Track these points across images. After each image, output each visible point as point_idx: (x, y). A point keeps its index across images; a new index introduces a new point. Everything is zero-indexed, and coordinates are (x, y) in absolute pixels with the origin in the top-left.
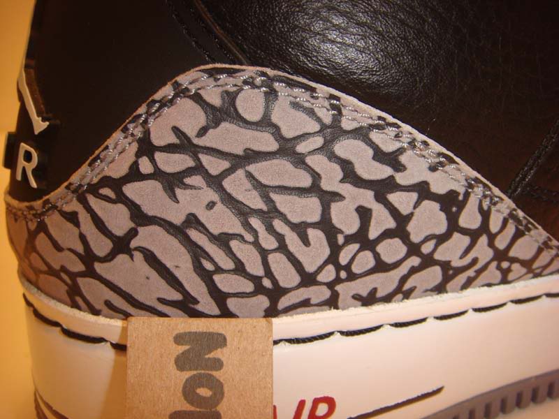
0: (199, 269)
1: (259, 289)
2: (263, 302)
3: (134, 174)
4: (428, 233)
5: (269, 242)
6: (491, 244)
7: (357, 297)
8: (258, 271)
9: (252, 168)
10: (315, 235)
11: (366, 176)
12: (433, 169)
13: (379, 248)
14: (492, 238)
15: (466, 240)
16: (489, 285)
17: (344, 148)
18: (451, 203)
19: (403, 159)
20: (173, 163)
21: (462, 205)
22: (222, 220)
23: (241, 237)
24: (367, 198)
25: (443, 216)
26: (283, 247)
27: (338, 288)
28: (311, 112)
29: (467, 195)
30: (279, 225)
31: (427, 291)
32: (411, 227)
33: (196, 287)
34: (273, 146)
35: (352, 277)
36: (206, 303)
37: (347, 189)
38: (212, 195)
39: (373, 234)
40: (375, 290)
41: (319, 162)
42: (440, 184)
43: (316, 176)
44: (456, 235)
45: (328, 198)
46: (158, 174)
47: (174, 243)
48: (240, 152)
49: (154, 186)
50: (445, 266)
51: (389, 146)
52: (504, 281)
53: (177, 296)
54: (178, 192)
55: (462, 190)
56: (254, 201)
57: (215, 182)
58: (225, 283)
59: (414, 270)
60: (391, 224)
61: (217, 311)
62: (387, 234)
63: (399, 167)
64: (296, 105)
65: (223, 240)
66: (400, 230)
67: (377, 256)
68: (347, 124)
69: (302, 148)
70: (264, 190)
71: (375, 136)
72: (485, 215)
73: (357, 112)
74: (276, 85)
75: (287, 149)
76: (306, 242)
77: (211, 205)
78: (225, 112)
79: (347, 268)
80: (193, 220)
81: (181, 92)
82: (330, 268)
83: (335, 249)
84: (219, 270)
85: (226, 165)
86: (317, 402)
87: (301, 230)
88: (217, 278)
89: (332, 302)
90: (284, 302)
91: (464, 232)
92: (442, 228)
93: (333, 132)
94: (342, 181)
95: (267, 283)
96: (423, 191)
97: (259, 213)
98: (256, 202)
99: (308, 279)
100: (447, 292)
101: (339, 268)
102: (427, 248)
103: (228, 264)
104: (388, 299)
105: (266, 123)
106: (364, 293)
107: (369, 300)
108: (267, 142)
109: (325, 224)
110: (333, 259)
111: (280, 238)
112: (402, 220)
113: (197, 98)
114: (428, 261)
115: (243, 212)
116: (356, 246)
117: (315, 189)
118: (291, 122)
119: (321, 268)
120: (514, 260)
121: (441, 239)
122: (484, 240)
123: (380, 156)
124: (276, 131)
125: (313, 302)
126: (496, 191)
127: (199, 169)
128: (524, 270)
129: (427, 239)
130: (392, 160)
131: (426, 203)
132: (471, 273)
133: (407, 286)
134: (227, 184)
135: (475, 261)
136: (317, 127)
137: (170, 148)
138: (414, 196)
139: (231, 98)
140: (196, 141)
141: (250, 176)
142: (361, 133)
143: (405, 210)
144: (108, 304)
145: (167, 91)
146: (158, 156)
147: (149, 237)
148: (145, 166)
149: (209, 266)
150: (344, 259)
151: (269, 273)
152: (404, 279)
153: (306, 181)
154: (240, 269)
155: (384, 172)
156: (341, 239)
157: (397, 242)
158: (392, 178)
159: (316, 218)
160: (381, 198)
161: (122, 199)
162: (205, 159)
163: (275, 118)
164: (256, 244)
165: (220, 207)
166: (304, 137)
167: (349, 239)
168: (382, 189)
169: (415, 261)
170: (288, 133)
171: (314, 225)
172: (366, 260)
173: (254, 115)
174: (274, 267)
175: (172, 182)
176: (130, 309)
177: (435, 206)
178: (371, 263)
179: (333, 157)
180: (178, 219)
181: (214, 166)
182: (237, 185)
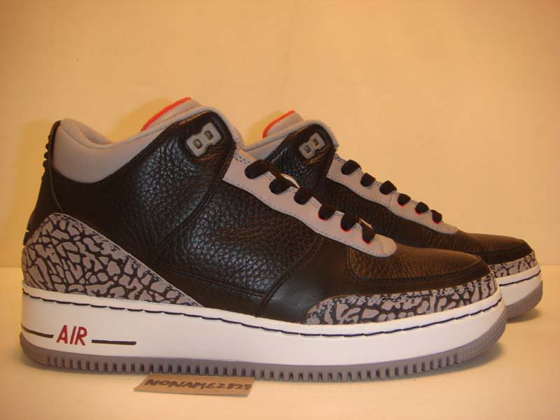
0: (48, 273)
1: (63, 283)
2: (63, 287)
3: (38, 243)
4: (115, 273)
5: (66, 268)
6: (140, 282)
7: (93, 292)
8: (63, 276)
9: (64, 244)
10: (78, 267)
11: (92, 250)
12: (113, 250)
13: (99, 275)
14: (140, 280)
15: (129, 279)
16: (149, 301)
17: (86, 240)
18: (121, 263)
19: (103, 246)
20: (46, 240)
21: (125, 264)
22: (55, 259)
23: (58, 264)
24: (93, 257)
25: (118, 267)
26: (69, 270)
27: (86, 287)
28: (77, 228)
29: (126, 261)
30: (69, 262)
31: (120, 297)
32: (108, 270)
33: (47, 279)
34: (68, 238)
35: (90, 284)
36: (50, 285)
37: (87, 253)
38: (53, 251)
39: (96, 270)
40: (99, 291)
41: (78, 243)
42: (116, 256)
43: (79, 249)
44: (124, 276)
45: (83, 256)
46: (42, 243)
47: (43, 263)
48: (60, 238)
49: (41, 246)
50: (124, 287)
51: (98, 241)
52: (154, 301)
53: (43, 281)
54: (47, 249)
55: (124, 259)
56: (63, 254)
57: (55, 247)
58: (55, 279)
59: (112, 287)
60: (101, 268)
61: (52, 287)
62: (100, 271)
63: (102, 249)
64: (73, 226)
65: (55, 265)
66: (104, 270)
67: (97, 278)
68: (87, 233)
69: (75, 239)
70: (66, 251)
71: (94, 238)
72: (135, 270)
73: (89, 230)
74: (70, 220)
75: (71, 240)
76: (76, 269)
77: (53, 254)
78: (56, 227)
79: (88, 280)
80: (49, 258)
81: (50, 220)
82: (83, 279)
83: (84, 274)
84: (53, 274)
85: (57, 242)
86: (80, 328)
87: (74, 264)
88: (53, 276)
89: (85, 292)
90: (71, 288)
91: (127, 275)
92: (119, 272)
93: (83, 235)
94: (86, 251)
95: (65, 280)
96: (110, 258)
97: (64, 258)
98: (64, 255)
99: (77, 282)
100: (127, 298)
101: (86, 280)
102: (116, 278)
103: (55, 273)
104: (105, 295)
105: (66, 231)
106: (96, 291)
107: (98, 294)
108: (66, 237)
109: (81, 264)
110: (83, 276)
111: (69, 266)
112: (105, 267)
113: (52, 222)
114: (117, 285)
115: (60, 256)
116: (90, 273)
117: (78, 253)
118: (73, 231)
119: (80, 278)
120: (155, 292)
121: (120, 276)
122: (136, 280)
123: (96, 244)
124: (68, 233)
125: (79, 290)
126: (139, 261)
127: (51, 243)
128: (163, 298)
129: (115, 275)
130: (99, 245)
131: (112, 262)
132: (135, 292)
133: (111, 292)
134: (57, 247)
135: (135, 288)
136: (78, 233)
137: (45, 236)
138: (107, 259)
139: (58, 222)
140: (52, 234)
141: (63, 247)
142: (90, 236)
143: (105, 263)
144: (30, 282)
145: (46, 220)
146: (43, 238)
147: (40, 262)
148: (40, 241)
149: (51, 272)
150: (87, 277)
151: (66, 278)
152: (109, 289)
153: (76, 250)
154: (58, 275)
155: (97, 249)
156: (86, 270)
157: (104, 274)
158: (99, 252)
159: (78, 261)
160: (97, 258)
161: (34, 249)
162: (53, 239)
163: (69, 229)
164: (63, 267)
165: (55, 254)
166: (75, 236)
167: (89, 271)
168: (98, 255)
169: (112, 283)
170: (72, 234)
171: (78, 264)
172: (93, 280)
173: (63, 228)
174: (67, 275)
175: (45, 246)
176: (35, 285)
177: (115, 263)
178: (96, 281)
179: (83, 243)
180: (45, 257)
181: (55, 242)
182: (59, 248)
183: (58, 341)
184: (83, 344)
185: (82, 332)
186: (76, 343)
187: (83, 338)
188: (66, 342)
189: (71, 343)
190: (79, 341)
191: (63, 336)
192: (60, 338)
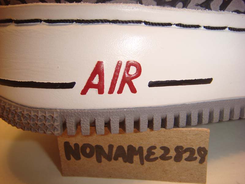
31: (197, 5)
86: (129, 65)
100: (210, 9)
183: (84, 92)
184: (133, 90)
185: (133, 71)
186: (120, 91)
187: (134, 81)
188: (101, 92)
189: (111, 91)
190: (126, 86)
191: (96, 81)
192: (89, 85)
